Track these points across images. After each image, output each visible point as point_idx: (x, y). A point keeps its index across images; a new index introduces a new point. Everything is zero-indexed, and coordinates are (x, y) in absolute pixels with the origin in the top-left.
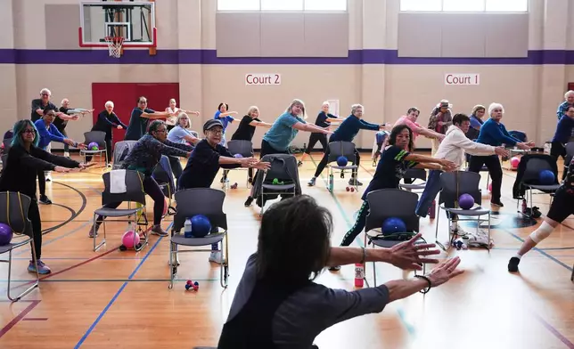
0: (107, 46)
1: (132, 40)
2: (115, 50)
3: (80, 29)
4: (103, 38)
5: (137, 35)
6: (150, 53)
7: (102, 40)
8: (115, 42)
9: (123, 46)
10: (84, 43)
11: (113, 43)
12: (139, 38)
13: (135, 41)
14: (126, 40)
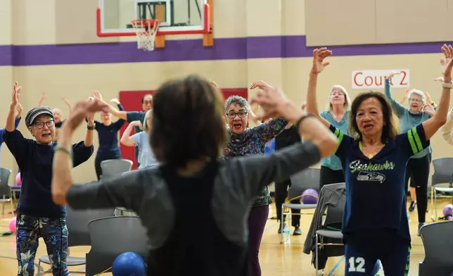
0: (134, 34)
1: (172, 24)
2: (146, 41)
3: (98, 11)
4: (130, 23)
5: (181, 16)
6: (205, 44)
7: (130, 26)
8: (147, 28)
9: (159, 34)
10: (103, 31)
11: (144, 30)
12: (185, 20)
13: (177, 25)
14: (163, 24)
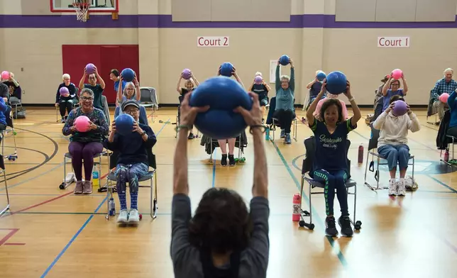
0: (74, 11)
1: (97, 6)
2: (82, 15)
4: (71, 4)
6: (113, 18)
7: (70, 6)
8: (82, 8)
9: (90, 11)
10: (55, 8)
11: (80, 9)
12: (103, 4)
13: (99, 7)
14: (91, 5)
